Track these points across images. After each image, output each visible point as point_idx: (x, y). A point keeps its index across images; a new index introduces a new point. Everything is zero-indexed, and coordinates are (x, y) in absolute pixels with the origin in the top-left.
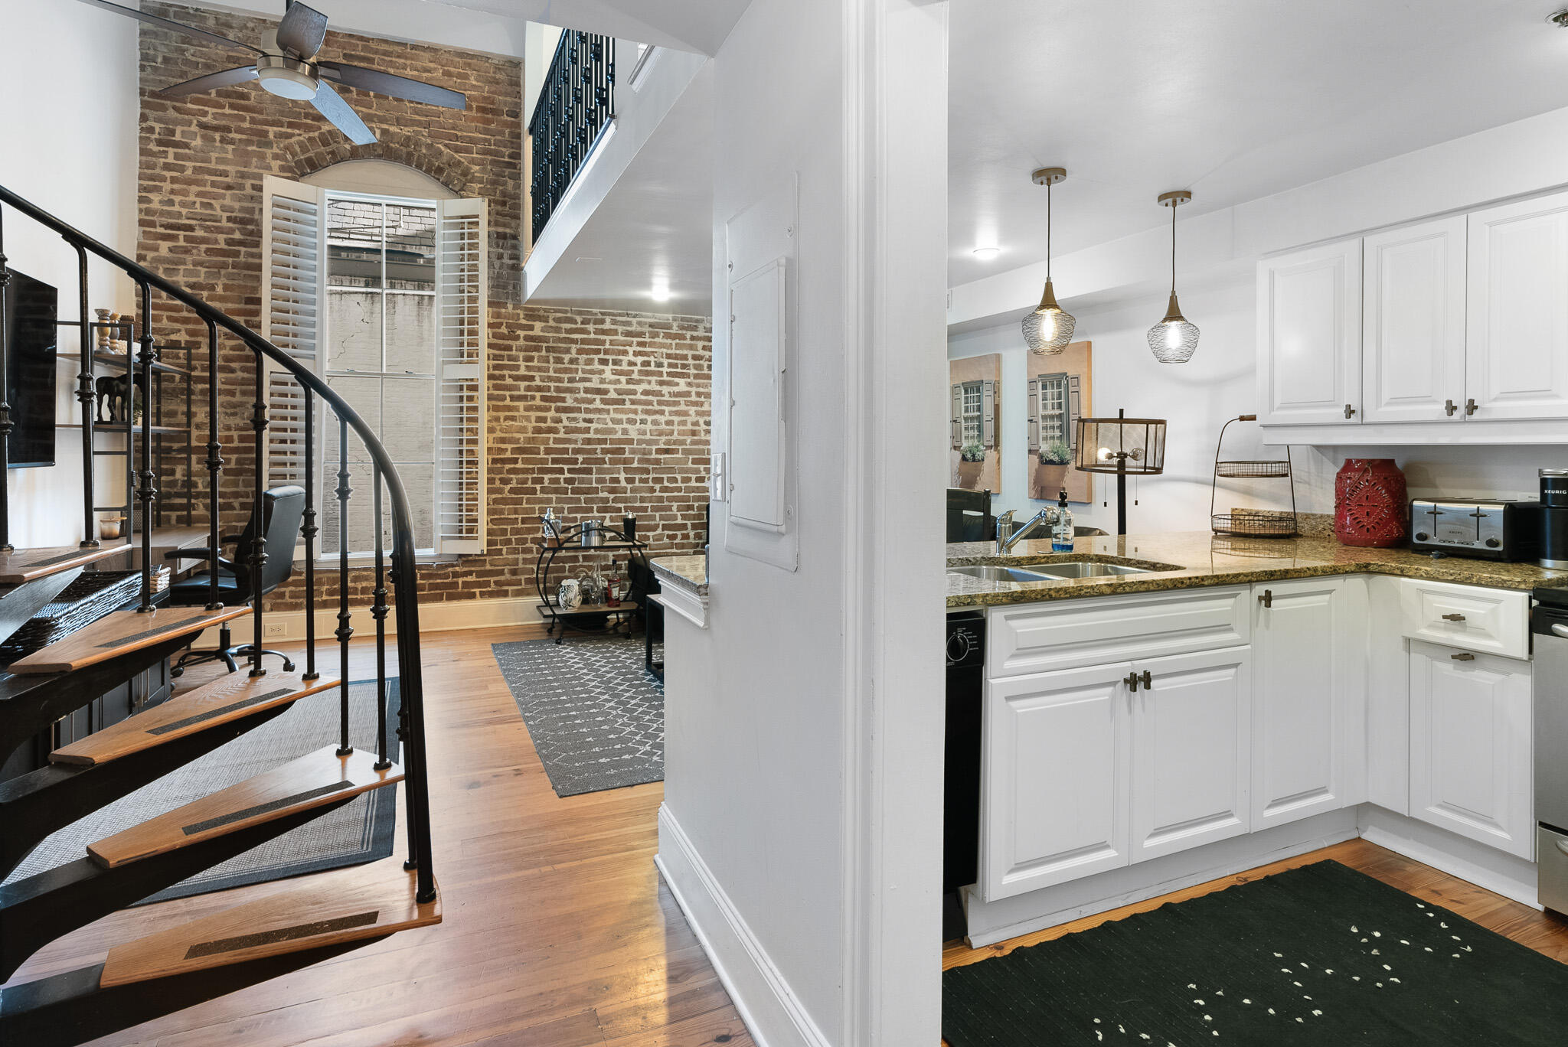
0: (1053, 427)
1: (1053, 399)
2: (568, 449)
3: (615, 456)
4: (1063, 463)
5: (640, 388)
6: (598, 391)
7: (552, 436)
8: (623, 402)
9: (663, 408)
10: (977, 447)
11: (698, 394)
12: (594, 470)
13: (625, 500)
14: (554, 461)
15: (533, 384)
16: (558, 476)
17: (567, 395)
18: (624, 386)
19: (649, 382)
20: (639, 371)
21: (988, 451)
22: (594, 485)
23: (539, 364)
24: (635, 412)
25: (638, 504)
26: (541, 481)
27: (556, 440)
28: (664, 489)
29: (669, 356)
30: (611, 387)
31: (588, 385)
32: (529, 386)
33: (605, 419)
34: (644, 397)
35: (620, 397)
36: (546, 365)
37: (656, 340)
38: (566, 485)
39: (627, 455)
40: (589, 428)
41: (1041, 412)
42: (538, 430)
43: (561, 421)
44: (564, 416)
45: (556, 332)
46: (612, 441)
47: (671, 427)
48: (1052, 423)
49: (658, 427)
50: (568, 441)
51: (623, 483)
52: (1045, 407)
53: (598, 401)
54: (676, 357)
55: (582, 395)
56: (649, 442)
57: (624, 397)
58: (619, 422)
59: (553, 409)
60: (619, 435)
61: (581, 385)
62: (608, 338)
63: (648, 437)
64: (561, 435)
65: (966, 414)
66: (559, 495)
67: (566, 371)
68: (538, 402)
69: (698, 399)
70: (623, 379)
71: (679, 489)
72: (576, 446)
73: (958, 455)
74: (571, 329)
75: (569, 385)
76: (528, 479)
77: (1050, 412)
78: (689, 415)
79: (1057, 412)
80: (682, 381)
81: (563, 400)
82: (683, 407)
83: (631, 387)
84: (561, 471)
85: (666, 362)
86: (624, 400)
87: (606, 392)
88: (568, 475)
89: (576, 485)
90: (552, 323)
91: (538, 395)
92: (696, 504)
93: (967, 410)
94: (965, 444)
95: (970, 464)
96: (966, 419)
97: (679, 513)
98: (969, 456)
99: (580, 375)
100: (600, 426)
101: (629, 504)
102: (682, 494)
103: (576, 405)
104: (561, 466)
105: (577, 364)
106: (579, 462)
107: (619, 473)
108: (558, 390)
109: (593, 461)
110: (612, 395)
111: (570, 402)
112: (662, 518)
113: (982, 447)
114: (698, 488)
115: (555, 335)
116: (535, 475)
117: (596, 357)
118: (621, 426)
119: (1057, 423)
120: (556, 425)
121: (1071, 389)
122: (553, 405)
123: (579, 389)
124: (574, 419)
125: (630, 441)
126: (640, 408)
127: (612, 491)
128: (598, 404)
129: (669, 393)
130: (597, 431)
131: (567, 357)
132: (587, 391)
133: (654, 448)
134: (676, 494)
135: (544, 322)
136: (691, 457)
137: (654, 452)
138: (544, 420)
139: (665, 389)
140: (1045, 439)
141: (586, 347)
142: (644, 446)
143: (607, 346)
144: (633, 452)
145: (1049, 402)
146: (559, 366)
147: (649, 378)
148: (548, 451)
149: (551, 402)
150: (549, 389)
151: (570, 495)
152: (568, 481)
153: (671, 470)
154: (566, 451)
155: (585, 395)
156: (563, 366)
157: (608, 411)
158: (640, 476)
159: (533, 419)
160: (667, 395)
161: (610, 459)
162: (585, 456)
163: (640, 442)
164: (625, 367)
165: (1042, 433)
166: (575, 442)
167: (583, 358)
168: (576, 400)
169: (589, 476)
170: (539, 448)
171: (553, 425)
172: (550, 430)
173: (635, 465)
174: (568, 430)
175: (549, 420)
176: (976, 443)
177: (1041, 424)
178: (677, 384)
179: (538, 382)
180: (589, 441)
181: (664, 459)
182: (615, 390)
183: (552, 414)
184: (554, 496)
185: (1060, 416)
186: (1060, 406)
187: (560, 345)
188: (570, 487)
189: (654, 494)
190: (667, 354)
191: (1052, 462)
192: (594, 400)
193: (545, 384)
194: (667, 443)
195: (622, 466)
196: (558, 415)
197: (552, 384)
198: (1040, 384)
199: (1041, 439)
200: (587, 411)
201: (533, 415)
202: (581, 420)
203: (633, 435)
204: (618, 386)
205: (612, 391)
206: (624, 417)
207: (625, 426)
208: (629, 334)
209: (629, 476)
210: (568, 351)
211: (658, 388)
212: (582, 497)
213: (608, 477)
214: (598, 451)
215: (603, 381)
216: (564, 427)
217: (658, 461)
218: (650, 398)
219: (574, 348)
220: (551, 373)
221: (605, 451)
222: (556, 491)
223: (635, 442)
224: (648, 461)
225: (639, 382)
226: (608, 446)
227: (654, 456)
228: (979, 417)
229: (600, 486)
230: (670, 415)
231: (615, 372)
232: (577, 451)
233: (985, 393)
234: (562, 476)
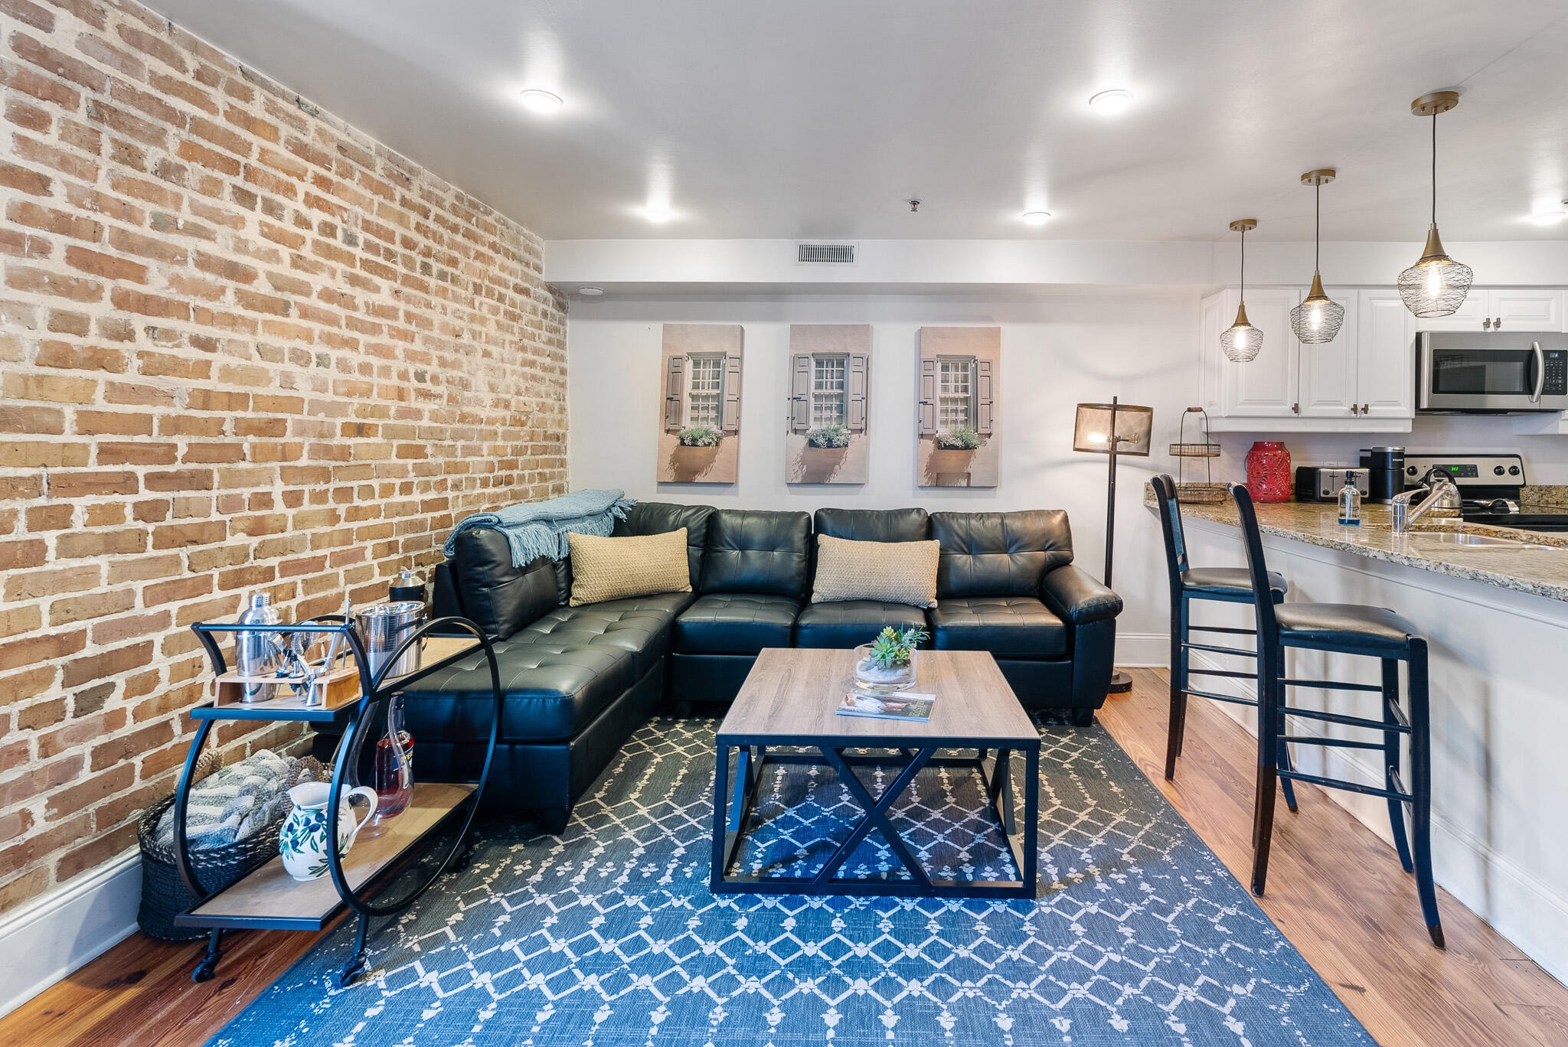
0: (956, 411)
1: (957, 381)
2: (150, 417)
3: (265, 440)
4: (968, 447)
5: (319, 282)
6: (233, 271)
7: (101, 376)
8: (284, 308)
9: (356, 335)
10: (836, 430)
11: (409, 317)
12: (216, 477)
13: (283, 549)
14: (107, 453)
15: (43, 202)
16: (117, 498)
17: (151, 264)
18: (285, 269)
19: (333, 274)
20: (316, 243)
21: (855, 436)
22: (215, 517)
23: (65, 147)
24: (308, 336)
25: (307, 554)
26: (59, 518)
27: (115, 392)
28: (355, 514)
29: (367, 226)
30: (261, 266)
31: (205, 246)
32: (26, 207)
33: (245, 345)
34: (323, 305)
35: (279, 295)
36: (89, 156)
37: (347, 182)
38: (140, 524)
39: (289, 438)
40: (208, 363)
41: (939, 393)
42: (61, 357)
43: (130, 336)
44: (139, 322)
45: (123, 67)
46: (261, 403)
47: (367, 379)
48: (954, 407)
49: (348, 377)
50: (151, 395)
51: (279, 507)
52: (945, 389)
53: (230, 296)
54: (379, 231)
55: (191, 271)
56: (332, 409)
57: (287, 296)
58: (275, 355)
59: (107, 295)
60: (273, 389)
61: (190, 244)
62: (257, 142)
63: (329, 397)
64: (131, 376)
65: (818, 392)
66: (119, 557)
67: (149, 192)
68: (56, 264)
69: (407, 326)
70: (285, 252)
71: (375, 511)
72: (173, 412)
73: (801, 441)
74: (168, 79)
75: (156, 235)
76: (14, 514)
77: (951, 394)
78: (394, 357)
79: (962, 395)
80: (385, 284)
81: (139, 274)
82: (384, 339)
83: (300, 275)
84: (127, 483)
85: (362, 236)
86: (287, 305)
87: (248, 276)
88: (145, 495)
89: (169, 520)
90: (111, 36)
91: (60, 242)
92: (401, 539)
93: (819, 386)
94: (814, 427)
95: (822, 453)
96: (816, 397)
97: (375, 563)
98: (821, 440)
99: (185, 216)
100: (235, 362)
101: (291, 557)
102: (381, 521)
103: (174, 295)
104: (128, 467)
105: (180, 182)
106: (180, 454)
107: (272, 483)
108: (123, 240)
109: (214, 453)
110: (262, 287)
111: (157, 284)
112: (350, 578)
113: (845, 431)
114: (404, 505)
115: (120, 75)
116: (42, 501)
117: (229, 180)
118: (280, 367)
119: (961, 407)
120: (115, 345)
121: (980, 373)
122: (108, 284)
123: (184, 254)
124: (169, 335)
125: (295, 405)
126: (317, 327)
127: (257, 528)
128: (229, 303)
129: (367, 304)
130: (227, 373)
131: (153, 155)
132: (204, 262)
133: (339, 421)
134: (371, 522)
135: (87, 19)
136: (395, 443)
137: (338, 431)
138: (77, 325)
139: (360, 296)
140: (945, 422)
141: (206, 144)
142: (321, 416)
143: (253, 161)
144: (302, 430)
145: (951, 385)
146: (129, 171)
147: (333, 264)
148: (89, 424)
149: (101, 272)
150: (96, 233)
151: (151, 552)
152: (149, 511)
153: (364, 471)
154: (143, 423)
155: (199, 274)
156: (140, 176)
157: (252, 326)
158: (311, 487)
159: (42, 317)
160: (363, 308)
161: (254, 447)
162: (195, 439)
163: (316, 407)
164: (288, 225)
165: (939, 417)
166: (169, 397)
167: (195, 170)
168: (175, 281)
169: (203, 493)
170: (60, 413)
171: (106, 344)
172: (98, 360)
173: (304, 461)
174: (153, 366)
175: (93, 328)
176: (834, 425)
177: (939, 406)
178: (377, 289)
179: (58, 201)
180: (205, 399)
181: (356, 445)
182: (270, 276)
183: (101, 310)
184: (103, 562)
185: (966, 400)
186: (965, 389)
187: (134, 111)
188: (151, 527)
189: (338, 527)
190: (364, 221)
191: (953, 447)
192: (223, 290)
193: (83, 213)
194: (362, 412)
195: (276, 465)
196: (122, 315)
197: (106, 220)
198: (939, 365)
199: (938, 423)
200: (205, 317)
201: (44, 304)
202: (186, 340)
203: (304, 391)
204: (274, 268)
205: (262, 276)
206: (286, 344)
207: (289, 366)
208: (300, 149)
209: (291, 488)
210: (157, 138)
211: (346, 289)
212: (184, 553)
213: (246, 493)
214: (228, 427)
215: (241, 246)
216: (140, 355)
217: (344, 453)
218: (334, 308)
219: (175, 136)
220: (103, 186)
221: (245, 428)
222: (111, 544)
223: (306, 406)
224: (326, 452)
225: (313, 268)
226: (250, 414)
227: (338, 440)
228: (840, 397)
229: (227, 518)
230: (367, 353)
231: (269, 233)
232: (173, 425)
233: (852, 368)
234: (129, 499)
